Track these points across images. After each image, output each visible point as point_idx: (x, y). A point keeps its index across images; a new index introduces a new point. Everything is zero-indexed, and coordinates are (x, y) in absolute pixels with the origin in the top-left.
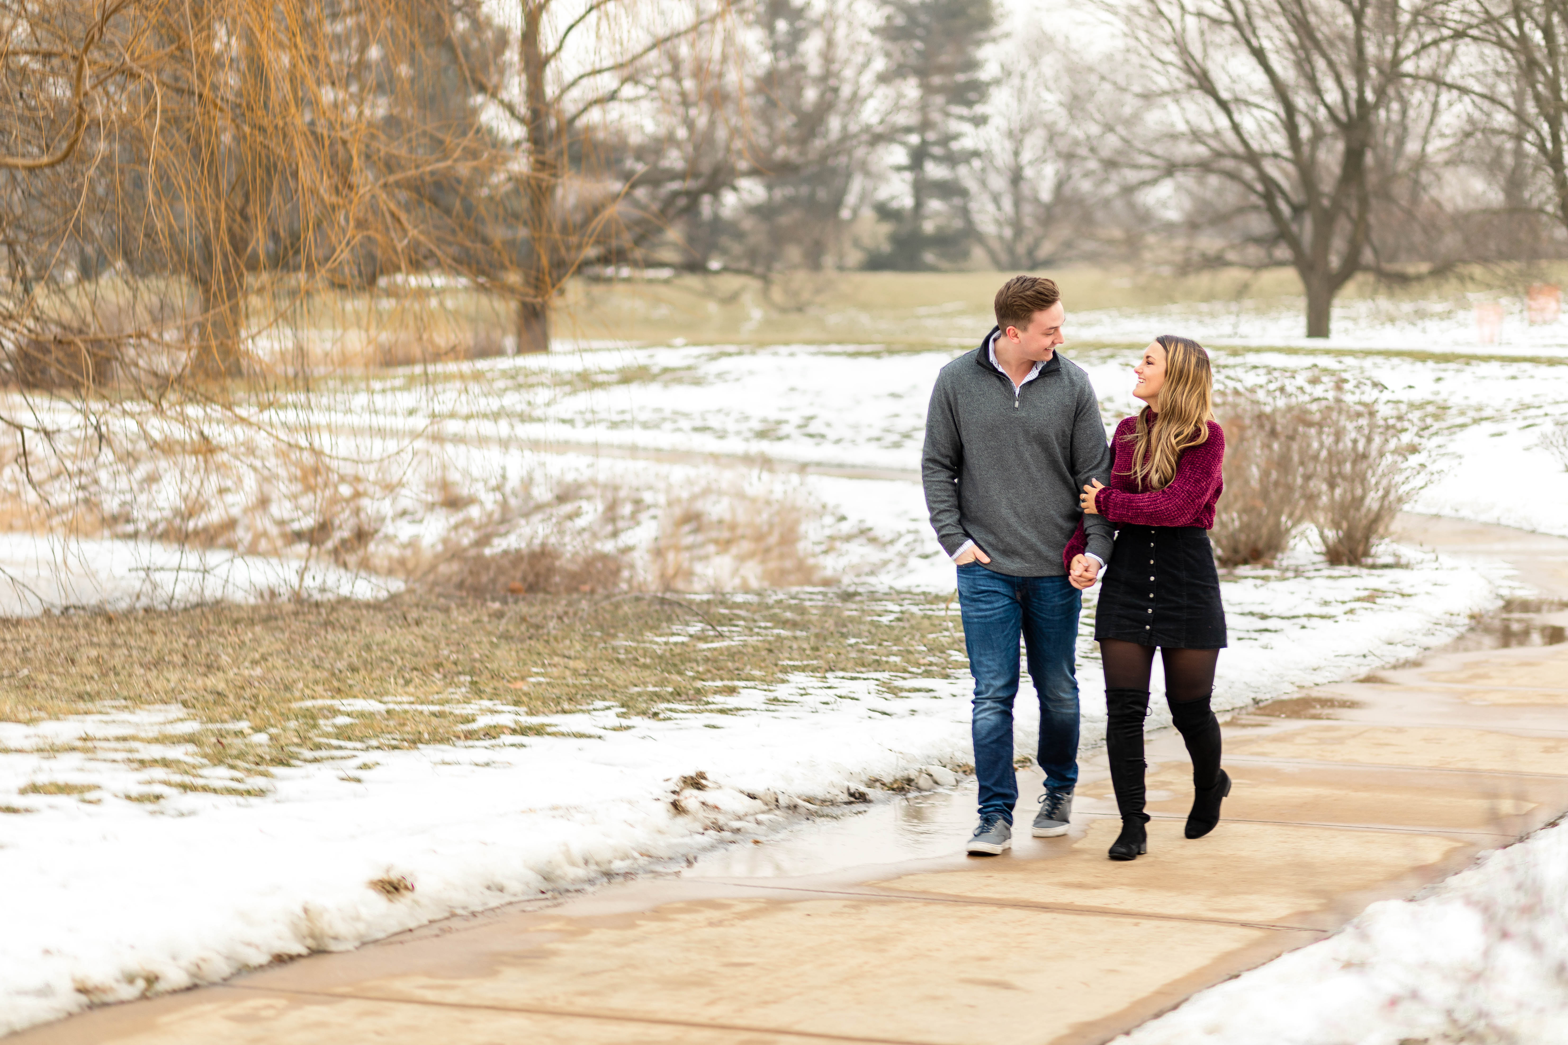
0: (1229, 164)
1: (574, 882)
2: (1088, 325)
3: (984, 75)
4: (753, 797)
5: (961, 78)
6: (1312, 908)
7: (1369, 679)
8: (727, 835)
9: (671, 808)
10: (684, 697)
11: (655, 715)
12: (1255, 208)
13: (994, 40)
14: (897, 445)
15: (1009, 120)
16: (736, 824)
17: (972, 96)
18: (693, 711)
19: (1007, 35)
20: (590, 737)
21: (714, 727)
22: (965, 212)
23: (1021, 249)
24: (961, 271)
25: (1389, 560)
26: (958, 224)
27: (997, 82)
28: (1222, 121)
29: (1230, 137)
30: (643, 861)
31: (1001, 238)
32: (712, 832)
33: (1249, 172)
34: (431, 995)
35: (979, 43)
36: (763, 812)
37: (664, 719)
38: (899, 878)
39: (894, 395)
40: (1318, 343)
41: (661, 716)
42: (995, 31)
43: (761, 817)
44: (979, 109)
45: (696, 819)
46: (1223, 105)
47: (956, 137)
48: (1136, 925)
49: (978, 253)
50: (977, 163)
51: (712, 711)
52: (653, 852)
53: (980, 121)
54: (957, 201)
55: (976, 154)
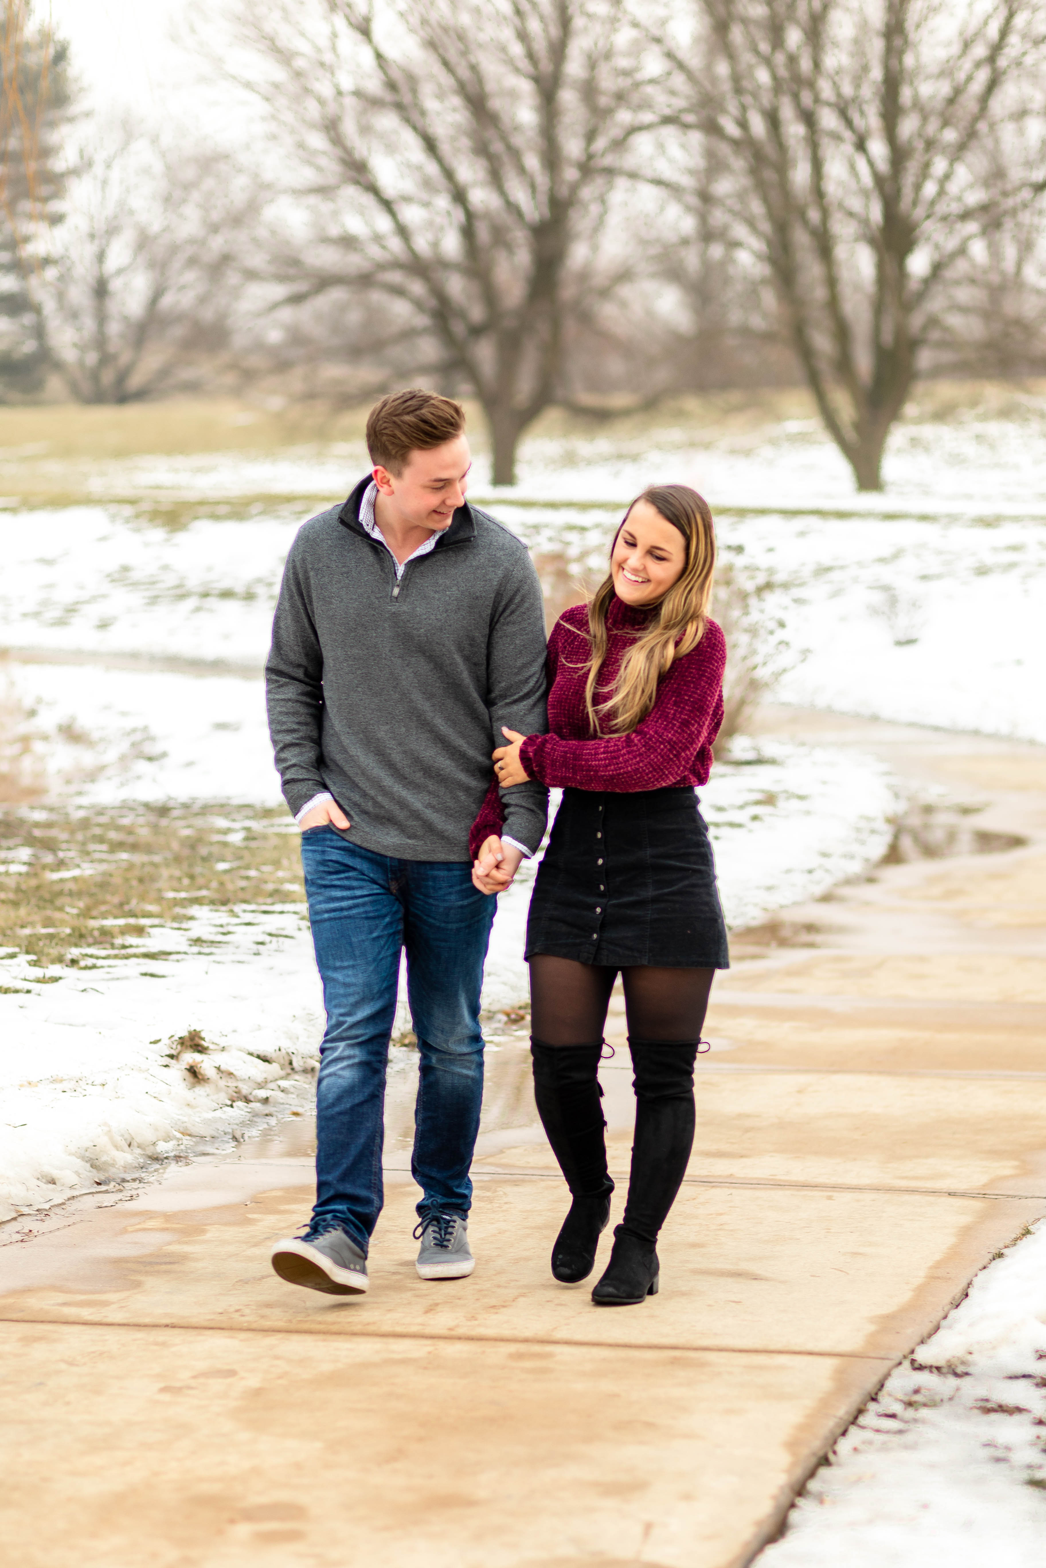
0: (395, 277)
1: (126, 1168)
2: (200, 470)
3: (59, 164)
4: (265, 1060)
5: (32, 166)
6: (1008, 1172)
7: (827, 898)
8: (257, 1106)
9: (187, 1075)
10: (90, 940)
11: (74, 962)
12: (425, 331)
13: (71, 120)
14: (61, 622)
15: (92, 218)
16: (262, 1094)
17: (44, 190)
18: (116, 957)
19: (88, 114)
20: (17, 991)
21: (152, 975)
22: (39, 332)
23: (108, 377)
24: (37, 403)
25: (750, 756)
26: (29, 347)
27: (75, 172)
28: (384, 223)
29: (395, 244)
30: (187, 1141)
31: (81, 363)
32: (240, 1104)
33: (417, 288)
34: (86, 1314)
35: (52, 125)
36: (282, 1078)
37: (86, 968)
38: (502, 1152)
39: (48, 562)
40: (505, 492)
41: (82, 963)
42: (74, 109)
43: (284, 1083)
44: (56, 206)
45: (218, 1090)
46: (387, 205)
47: (27, 239)
48: (830, 1198)
49: (55, 384)
50: (51, 273)
51: (135, 956)
52: (194, 1130)
53: (56, 220)
54: (28, 319)
55: (47, 261)
